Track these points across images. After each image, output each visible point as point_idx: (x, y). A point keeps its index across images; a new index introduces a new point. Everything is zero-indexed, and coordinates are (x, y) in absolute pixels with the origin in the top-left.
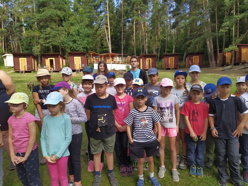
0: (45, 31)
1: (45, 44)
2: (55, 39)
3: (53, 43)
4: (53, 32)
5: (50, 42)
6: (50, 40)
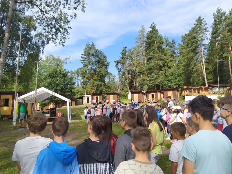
0: (150, 76)
1: (150, 84)
2: (156, 80)
3: (155, 83)
4: (155, 76)
5: (153, 83)
6: (153, 81)
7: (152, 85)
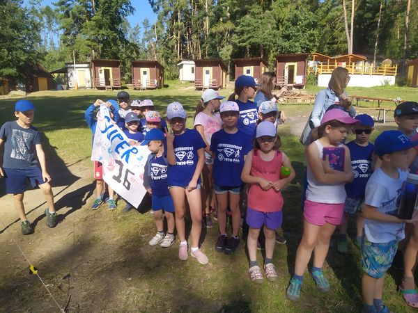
0: (243, 21)
1: (239, 42)
5: (248, 39)
7: (244, 44)
